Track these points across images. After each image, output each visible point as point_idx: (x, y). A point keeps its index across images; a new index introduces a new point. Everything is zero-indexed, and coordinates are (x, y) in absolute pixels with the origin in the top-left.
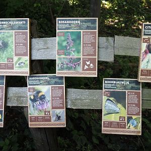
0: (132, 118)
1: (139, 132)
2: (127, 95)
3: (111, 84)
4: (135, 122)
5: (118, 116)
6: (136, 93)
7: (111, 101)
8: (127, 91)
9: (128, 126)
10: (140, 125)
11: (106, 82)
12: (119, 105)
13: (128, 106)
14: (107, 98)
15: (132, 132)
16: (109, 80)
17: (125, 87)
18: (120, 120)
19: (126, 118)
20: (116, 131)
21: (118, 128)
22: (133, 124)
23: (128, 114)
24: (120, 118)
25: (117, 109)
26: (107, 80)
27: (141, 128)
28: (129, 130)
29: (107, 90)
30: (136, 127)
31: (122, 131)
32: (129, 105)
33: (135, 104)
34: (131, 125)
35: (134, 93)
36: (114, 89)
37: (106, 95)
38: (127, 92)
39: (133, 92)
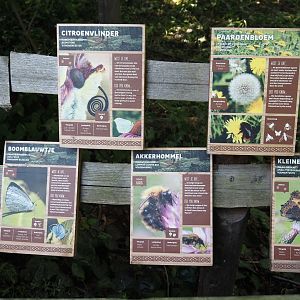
0: (56, 221)
1: (69, 250)
2: (49, 174)
3: (19, 152)
4: (63, 231)
5: (30, 217)
6: (67, 171)
7: (19, 187)
8: (49, 167)
9: (49, 237)
10: (72, 236)
11: (10, 148)
12: (33, 196)
13: (50, 198)
14: (9, 181)
15: (56, 250)
16: (16, 145)
17: (46, 159)
18: (33, 226)
19: (46, 221)
20: (25, 248)
21: (29, 241)
22: (58, 234)
23: (49, 214)
24: (33, 222)
25: (29, 205)
26: (12, 145)
27: (73, 243)
28: (49, 245)
29: (11, 165)
30: (64, 240)
31: (35, 249)
32: (52, 195)
33: (63, 193)
34: (55, 235)
35: (62, 172)
36: (24, 163)
37: (9, 176)
38: (49, 170)
39: (62, 169)
